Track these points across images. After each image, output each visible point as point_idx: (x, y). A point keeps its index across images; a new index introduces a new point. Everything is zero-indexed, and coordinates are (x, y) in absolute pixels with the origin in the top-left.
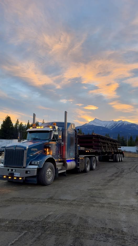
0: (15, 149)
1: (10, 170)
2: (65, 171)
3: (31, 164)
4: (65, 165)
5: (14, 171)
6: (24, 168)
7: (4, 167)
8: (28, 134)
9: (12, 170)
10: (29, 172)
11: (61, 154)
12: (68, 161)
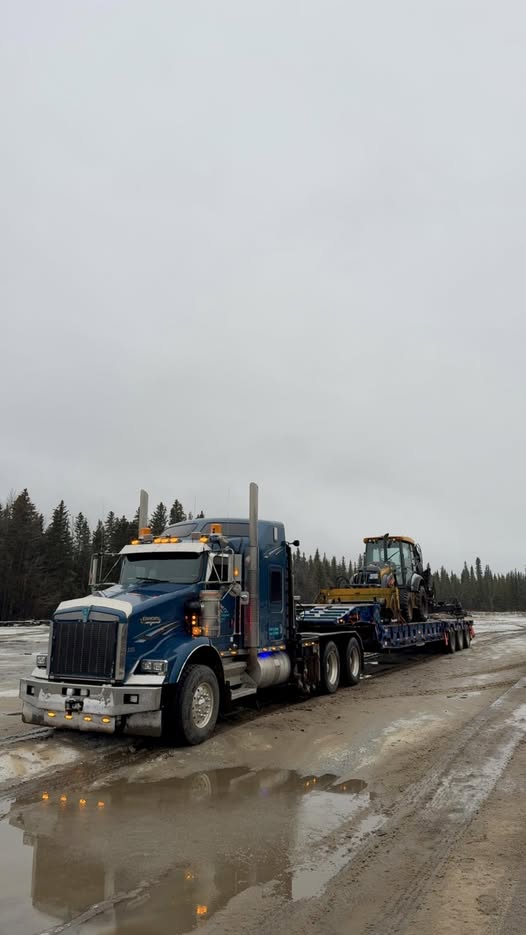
0: (88, 621)
1: (70, 691)
2: (253, 691)
3: (139, 671)
4: (251, 669)
5: (84, 693)
6: (120, 684)
7: (50, 680)
8: (126, 565)
9: (77, 692)
10: (134, 699)
11: (237, 631)
12: (263, 655)
